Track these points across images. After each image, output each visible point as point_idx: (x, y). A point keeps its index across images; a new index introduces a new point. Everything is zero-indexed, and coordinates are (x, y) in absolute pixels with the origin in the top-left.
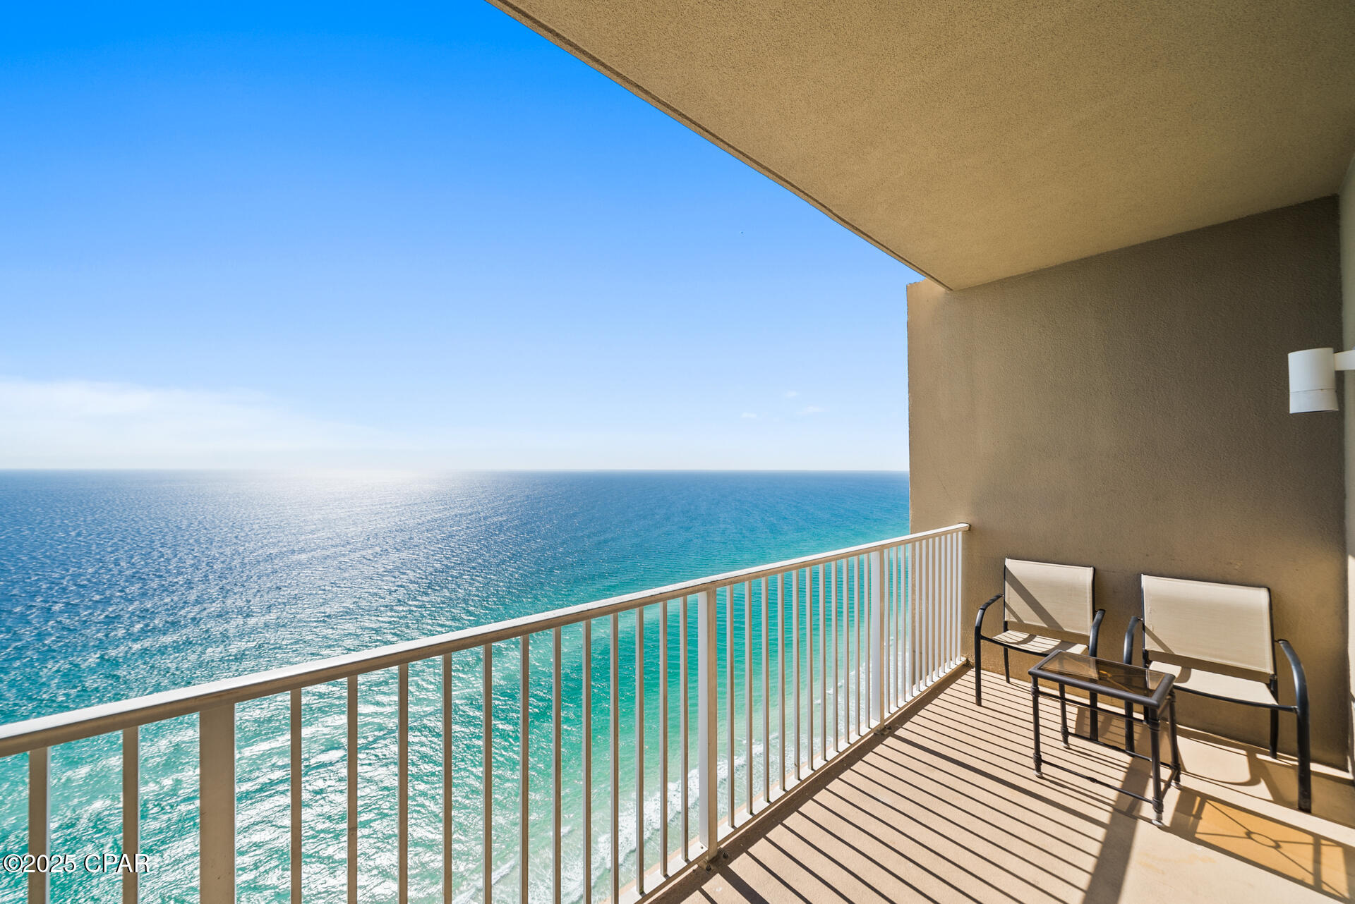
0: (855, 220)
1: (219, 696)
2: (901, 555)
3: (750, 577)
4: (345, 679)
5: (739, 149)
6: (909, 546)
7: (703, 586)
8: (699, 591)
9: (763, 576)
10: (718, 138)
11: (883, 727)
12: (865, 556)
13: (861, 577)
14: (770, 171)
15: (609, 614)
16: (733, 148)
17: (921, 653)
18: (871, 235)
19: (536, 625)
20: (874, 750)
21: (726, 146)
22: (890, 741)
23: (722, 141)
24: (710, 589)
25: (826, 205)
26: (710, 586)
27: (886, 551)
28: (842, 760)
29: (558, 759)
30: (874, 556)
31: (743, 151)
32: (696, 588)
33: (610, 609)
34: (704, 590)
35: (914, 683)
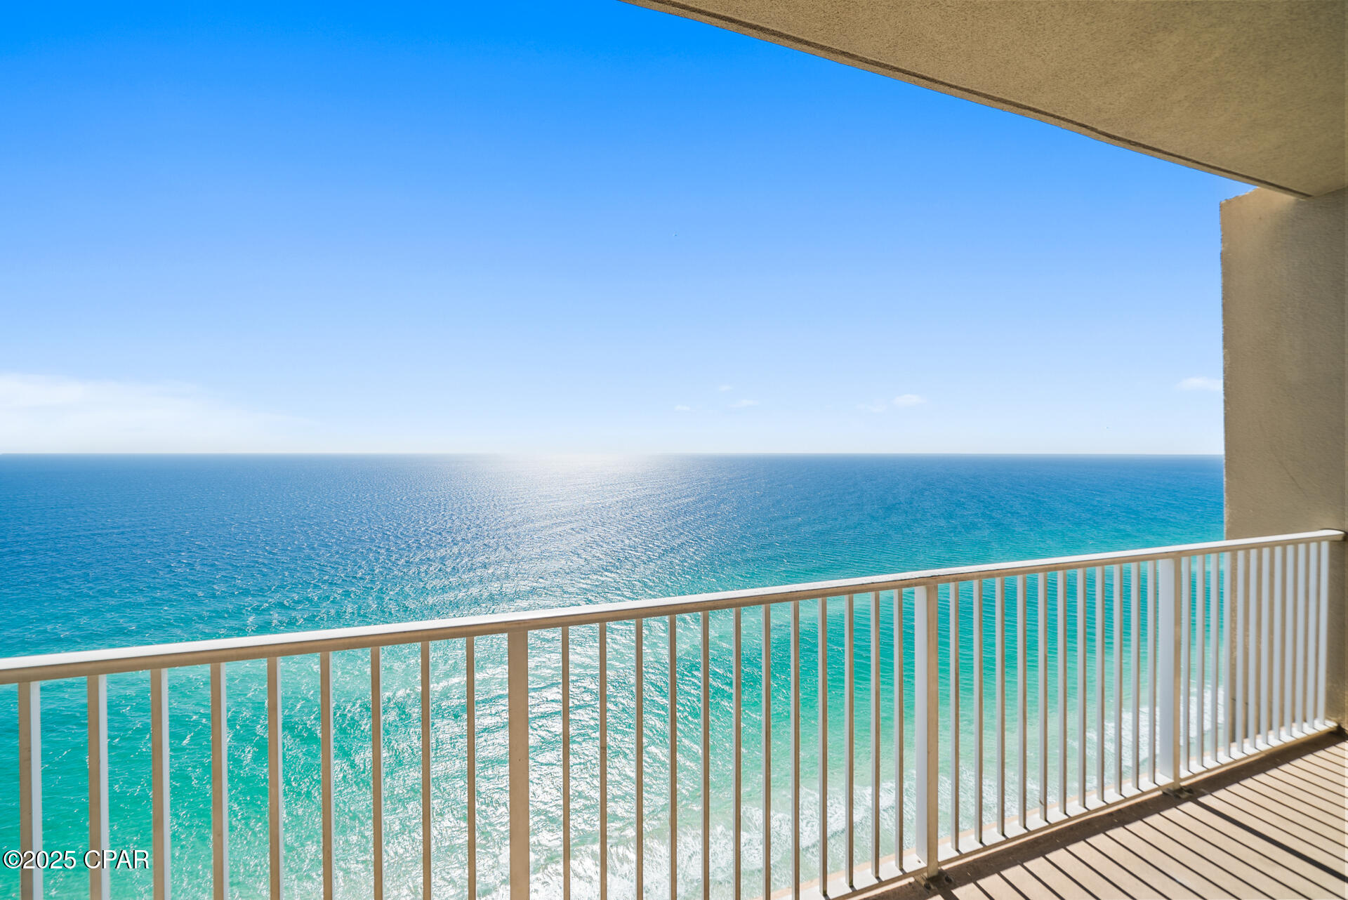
0: (1133, 134)
1: (519, 624)
2: (1211, 567)
3: (980, 576)
4: (598, 625)
5: (964, 87)
6: (1227, 556)
7: (922, 580)
8: (916, 585)
9: (999, 575)
10: (936, 82)
11: (1177, 787)
12: (1149, 564)
13: (1142, 591)
14: (1005, 102)
15: (817, 597)
16: (956, 87)
17: (1247, 704)
18: (1160, 147)
19: (748, 600)
20: (1161, 813)
21: (947, 87)
22: (1189, 807)
23: (942, 83)
24: (931, 584)
25: (1087, 124)
26: (930, 580)
27: (1184, 560)
28: (1110, 814)
29: (768, 730)
30: (1165, 567)
31: (969, 88)
32: (914, 581)
33: (819, 592)
34: (923, 584)
35: (1233, 739)
